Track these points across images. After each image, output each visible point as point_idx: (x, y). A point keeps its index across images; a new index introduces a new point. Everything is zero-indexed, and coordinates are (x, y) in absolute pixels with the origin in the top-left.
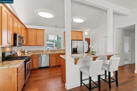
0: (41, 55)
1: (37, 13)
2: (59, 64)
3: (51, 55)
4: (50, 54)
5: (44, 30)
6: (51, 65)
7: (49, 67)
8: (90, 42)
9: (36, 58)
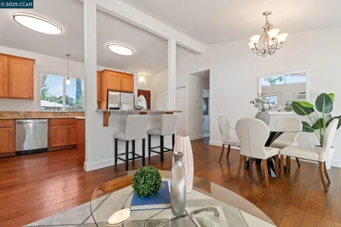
0: (24, 121)
1: (14, 17)
2: (74, 143)
3: (52, 122)
4: (49, 119)
5: (34, 60)
6: (54, 146)
7: (49, 150)
8: (151, 97)
9: (7, 129)
